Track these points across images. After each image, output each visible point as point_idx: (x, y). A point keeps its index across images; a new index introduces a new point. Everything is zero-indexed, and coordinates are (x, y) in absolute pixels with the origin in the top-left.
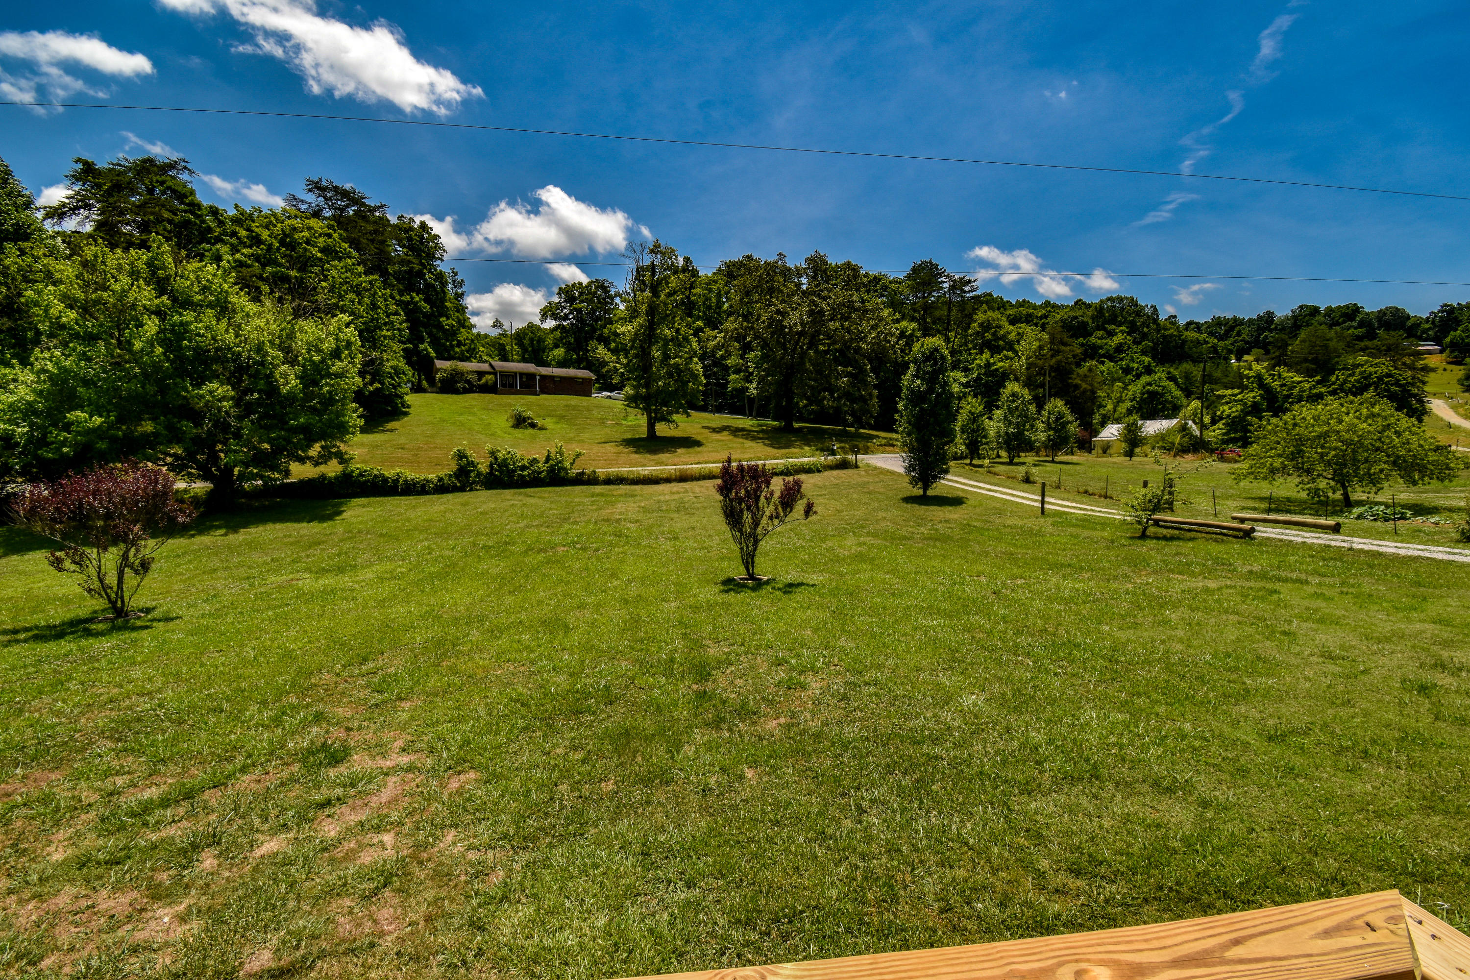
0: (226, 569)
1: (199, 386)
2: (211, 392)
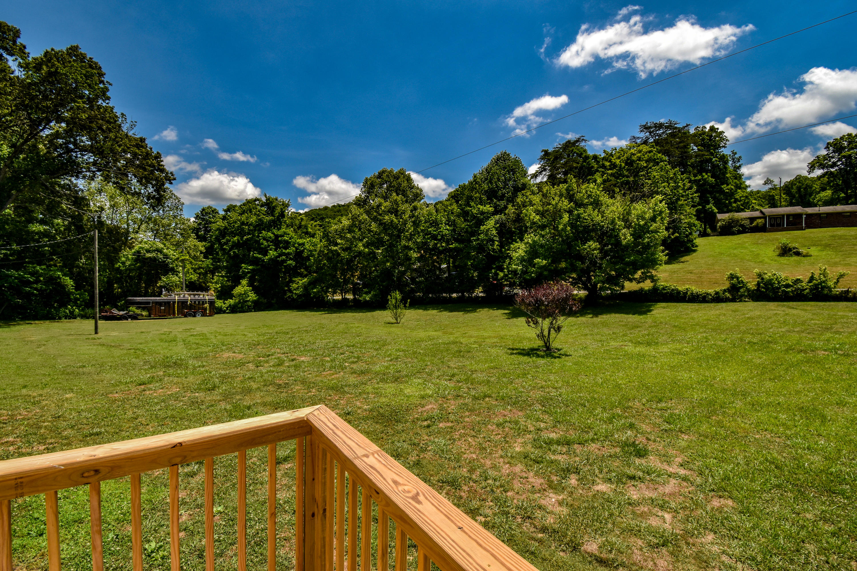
0: (591, 335)
1: (584, 244)
2: (589, 246)
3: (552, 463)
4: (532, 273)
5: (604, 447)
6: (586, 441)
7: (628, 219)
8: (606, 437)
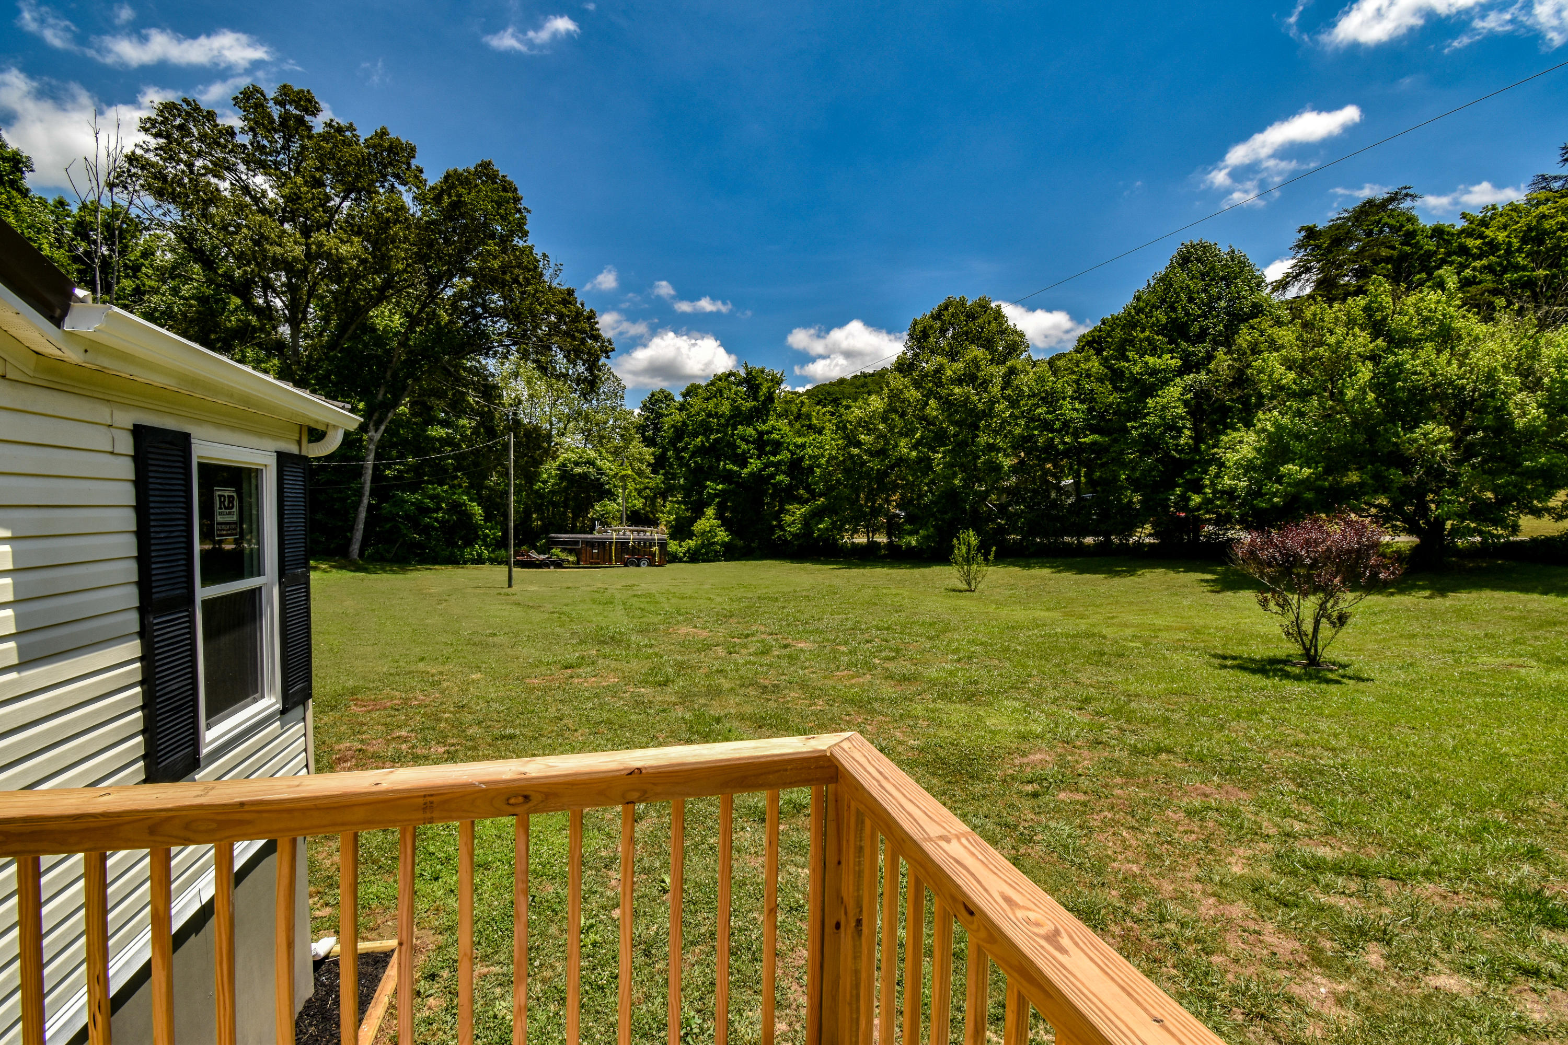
0: (1428, 636)
1: (1411, 430)
2: (1425, 435)
3: (1322, 910)
4: (1275, 495)
5: (1456, 893)
6: (1409, 874)
7: (1530, 367)
8: (1464, 871)
